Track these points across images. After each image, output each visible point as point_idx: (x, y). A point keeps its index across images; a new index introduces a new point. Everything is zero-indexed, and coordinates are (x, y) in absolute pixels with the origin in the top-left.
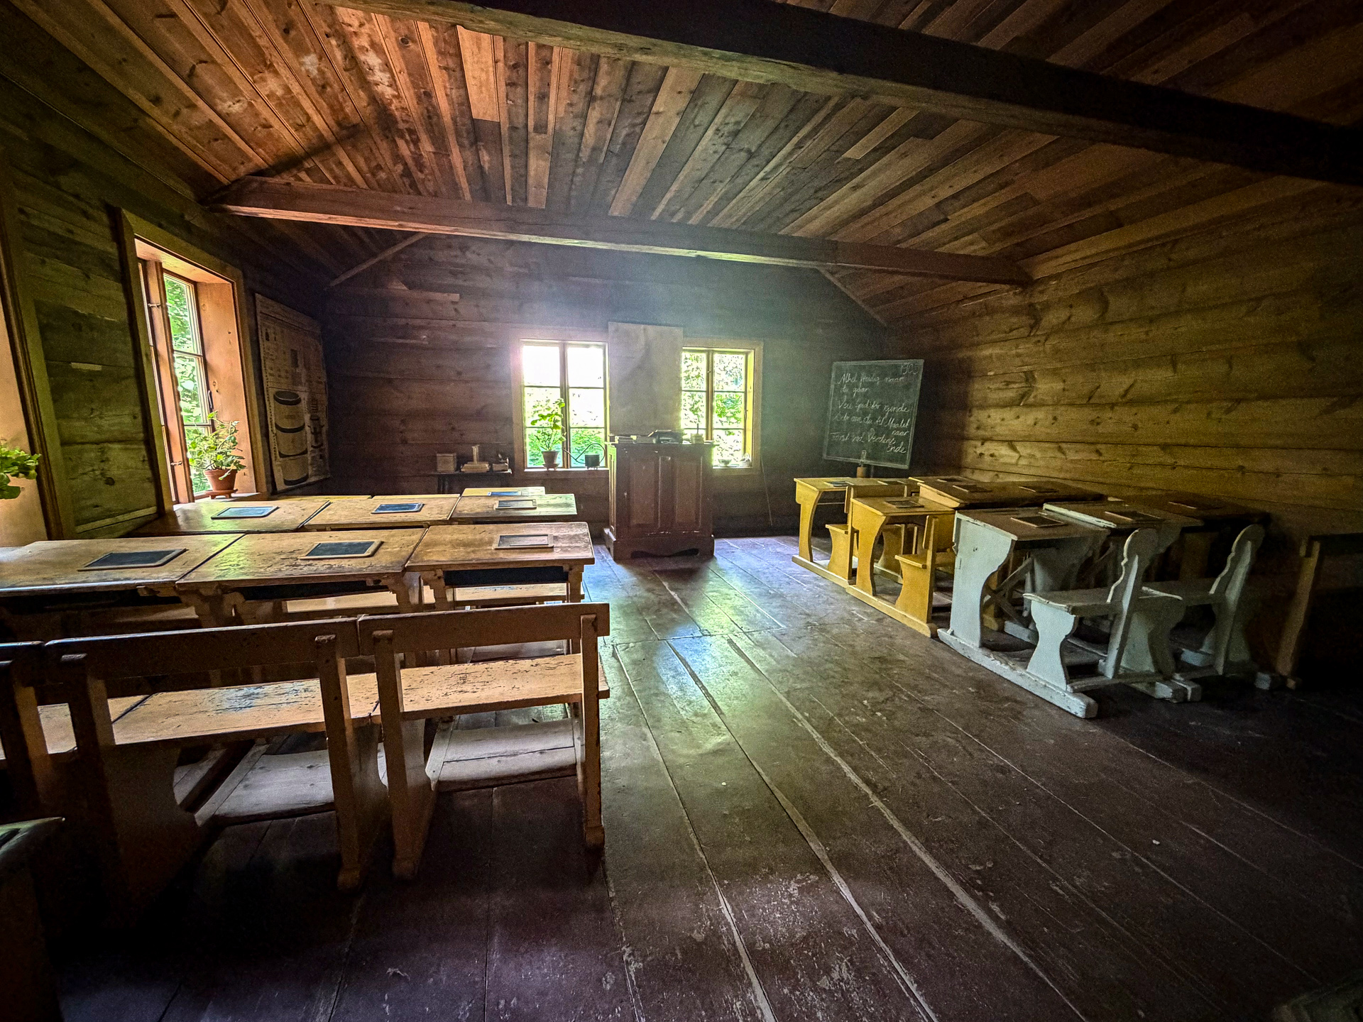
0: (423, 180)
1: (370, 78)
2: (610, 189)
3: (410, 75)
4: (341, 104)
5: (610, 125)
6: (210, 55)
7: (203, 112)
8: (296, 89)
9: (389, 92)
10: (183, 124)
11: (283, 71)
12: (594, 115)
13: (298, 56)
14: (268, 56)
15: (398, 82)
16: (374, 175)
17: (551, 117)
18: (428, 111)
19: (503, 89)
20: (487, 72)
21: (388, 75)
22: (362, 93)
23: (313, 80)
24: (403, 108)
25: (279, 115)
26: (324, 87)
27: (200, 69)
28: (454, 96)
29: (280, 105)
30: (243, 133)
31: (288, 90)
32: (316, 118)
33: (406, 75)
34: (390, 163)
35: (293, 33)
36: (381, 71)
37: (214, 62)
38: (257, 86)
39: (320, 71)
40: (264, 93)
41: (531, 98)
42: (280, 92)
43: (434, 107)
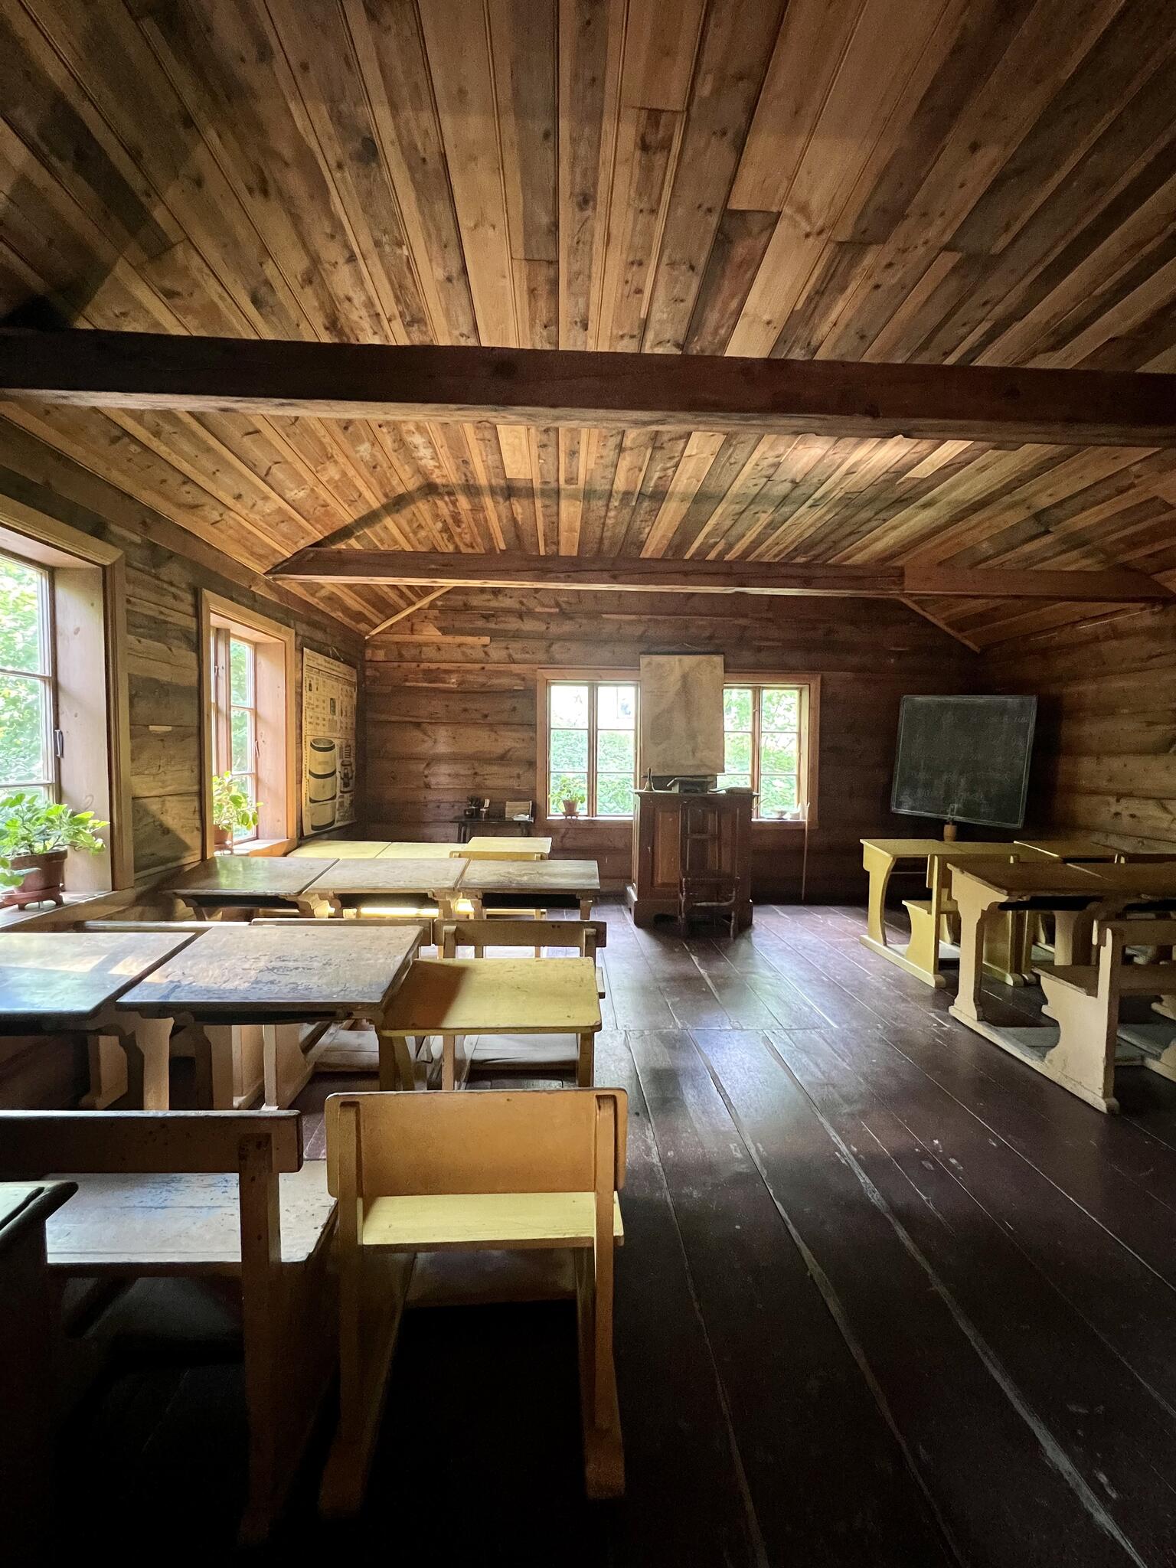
0: (460, 534)
1: (415, 455)
2: (644, 528)
3: (450, 447)
4: (388, 479)
5: (641, 470)
6: (284, 458)
7: (275, 501)
8: (351, 472)
9: (430, 464)
10: (258, 513)
11: (341, 459)
12: (625, 462)
13: (354, 446)
14: (329, 449)
15: (439, 456)
16: (415, 533)
17: (582, 471)
18: (466, 475)
19: (535, 450)
20: (520, 438)
21: (431, 450)
22: (406, 467)
23: (366, 464)
24: (443, 476)
25: (336, 496)
26: (375, 467)
27: (275, 469)
28: (490, 462)
29: (337, 487)
30: (305, 514)
31: (344, 474)
32: (367, 494)
33: (446, 449)
34: (430, 522)
35: (351, 429)
36: (424, 448)
37: (286, 462)
38: (318, 475)
39: (372, 455)
40: (324, 479)
41: (562, 456)
42: (337, 477)
43: (471, 473)
